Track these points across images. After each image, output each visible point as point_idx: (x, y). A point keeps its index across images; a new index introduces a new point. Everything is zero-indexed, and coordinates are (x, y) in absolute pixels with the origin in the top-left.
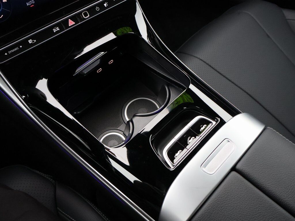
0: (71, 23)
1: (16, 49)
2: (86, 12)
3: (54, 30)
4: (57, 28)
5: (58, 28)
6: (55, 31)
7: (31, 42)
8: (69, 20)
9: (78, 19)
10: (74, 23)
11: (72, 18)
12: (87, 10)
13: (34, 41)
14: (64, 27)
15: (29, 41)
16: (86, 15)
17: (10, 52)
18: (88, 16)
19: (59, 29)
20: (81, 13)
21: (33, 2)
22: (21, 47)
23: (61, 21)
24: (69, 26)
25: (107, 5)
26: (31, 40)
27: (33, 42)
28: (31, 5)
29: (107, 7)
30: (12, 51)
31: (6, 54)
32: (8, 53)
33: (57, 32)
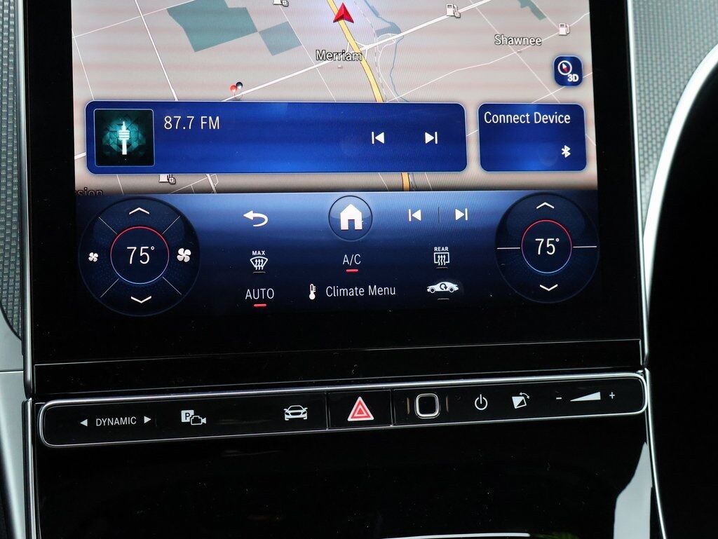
0: (360, 412)
1: (125, 421)
2: (433, 399)
3: (287, 411)
4: (302, 411)
5: (304, 410)
6: (287, 417)
7: (188, 420)
8: (360, 399)
9: (393, 412)
10: (372, 418)
11: (372, 399)
12: (441, 391)
13: (199, 421)
14: (328, 416)
15: (183, 413)
16: (427, 406)
17: (100, 422)
18: (433, 411)
19: (305, 416)
20: (413, 393)
21: (271, 295)
22: (147, 420)
23: (328, 391)
24: (350, 419)
25: (522, 403)
26: (192, 412)
27: (196, 420)
28: (260, 301)
29: (521, 412)
30: (111, 422)
31: (85, 423)
32: (91, 422)
33: (296, 423)
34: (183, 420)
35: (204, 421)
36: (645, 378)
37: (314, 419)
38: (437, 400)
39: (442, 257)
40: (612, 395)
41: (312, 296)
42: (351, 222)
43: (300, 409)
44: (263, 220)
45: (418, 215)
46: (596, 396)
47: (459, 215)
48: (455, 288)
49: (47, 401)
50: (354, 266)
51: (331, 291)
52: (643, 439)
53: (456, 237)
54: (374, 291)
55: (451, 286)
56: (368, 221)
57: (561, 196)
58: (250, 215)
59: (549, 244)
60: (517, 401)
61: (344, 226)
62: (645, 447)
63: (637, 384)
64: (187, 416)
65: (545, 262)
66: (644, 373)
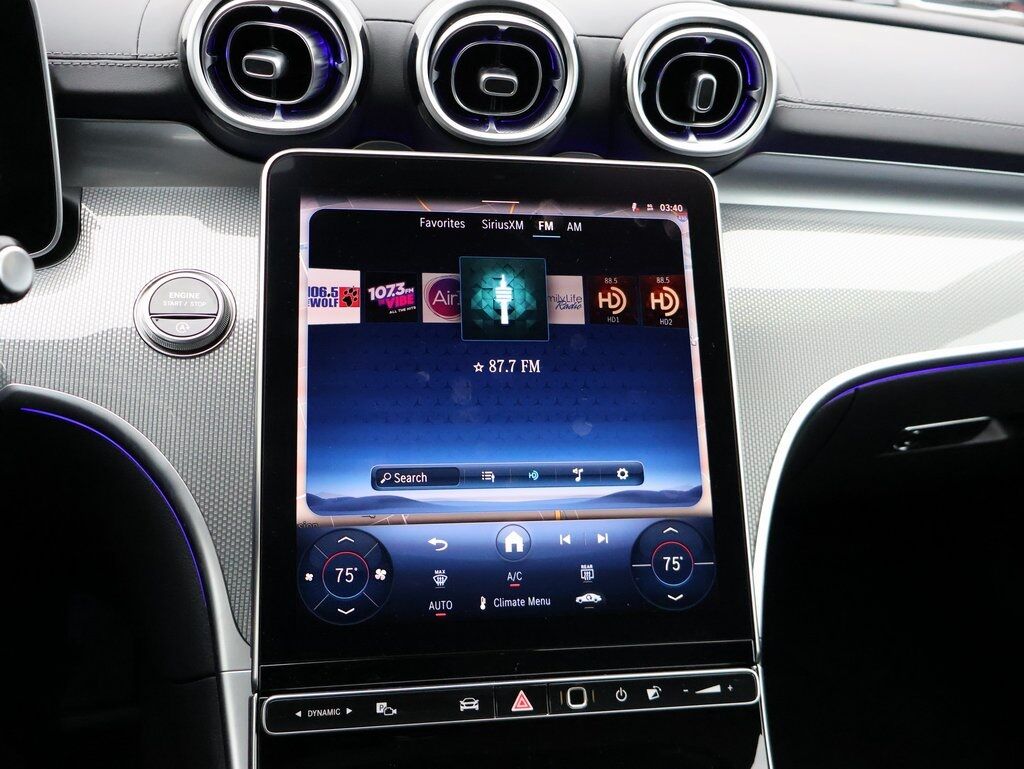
0: (522, 704)
1: (331, 712)
2: (582, 692)
3: (462, 702)
4: (474, 703)
5: (477, 701)
6: (462, 708)
7: (382, 711)
8: (522, 692)
9: (549, 703)
10: (531, 708)
11: (530, 692)
12: (589, 686)
13: (391, 712)
14: (496, 706)
15: (378, 705)
16: (577, 698)
17: (311, 713)
18: (582, 702)
19: (477, 707)
20: (565, 687)
21: (449, 606)
22: (349, 711)
23: (495, 686)
24: (513, 709)
25: (655, 695)
26: (385, 704)
27: (389, 711)
28: (441, 611)
29: (654, 703)
30: (320, 713)
31: (299, 714)
32: (304, 714)
33: (470, 713)
34: (378, 711)
35: (395, 711)
36: (758, 673)
37: (485, 710)
38: (585, 693)
39: (587, 572)
40: (730, 688)
41: (483, 607)
42: (514, 547)
43: (472, 701)
44: (443, 545)
45: (568, 540)
46: (717, 689)
47: (600, 539)
48: (599, 598)
49: (269, 696)
50: (516, 581)
51: (498, 603)
52: (759, 731)
53: (600, 557)
54: (533, 602)
55: (595, 598)
56: (528, 546)
57: (684, 523)
58: (434, 542)
59: (674, 562)
60: (651, 693)
61: (509, 549)
62: (761, 737)
63: (750, 679)
64: (381, 708)
65: (671, 576)
66: (757, 669)
